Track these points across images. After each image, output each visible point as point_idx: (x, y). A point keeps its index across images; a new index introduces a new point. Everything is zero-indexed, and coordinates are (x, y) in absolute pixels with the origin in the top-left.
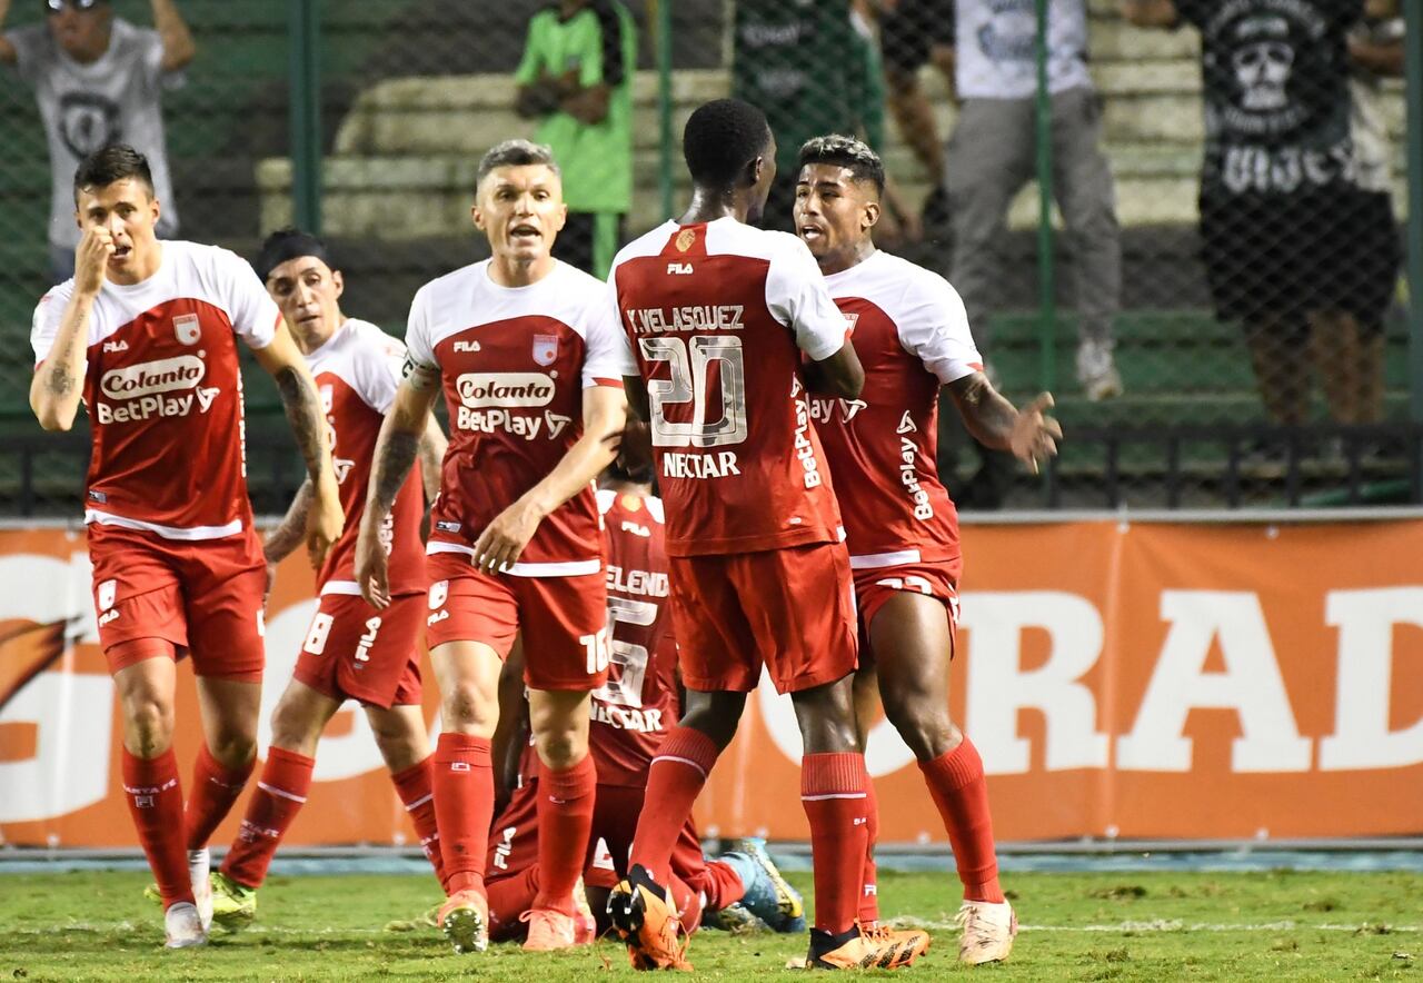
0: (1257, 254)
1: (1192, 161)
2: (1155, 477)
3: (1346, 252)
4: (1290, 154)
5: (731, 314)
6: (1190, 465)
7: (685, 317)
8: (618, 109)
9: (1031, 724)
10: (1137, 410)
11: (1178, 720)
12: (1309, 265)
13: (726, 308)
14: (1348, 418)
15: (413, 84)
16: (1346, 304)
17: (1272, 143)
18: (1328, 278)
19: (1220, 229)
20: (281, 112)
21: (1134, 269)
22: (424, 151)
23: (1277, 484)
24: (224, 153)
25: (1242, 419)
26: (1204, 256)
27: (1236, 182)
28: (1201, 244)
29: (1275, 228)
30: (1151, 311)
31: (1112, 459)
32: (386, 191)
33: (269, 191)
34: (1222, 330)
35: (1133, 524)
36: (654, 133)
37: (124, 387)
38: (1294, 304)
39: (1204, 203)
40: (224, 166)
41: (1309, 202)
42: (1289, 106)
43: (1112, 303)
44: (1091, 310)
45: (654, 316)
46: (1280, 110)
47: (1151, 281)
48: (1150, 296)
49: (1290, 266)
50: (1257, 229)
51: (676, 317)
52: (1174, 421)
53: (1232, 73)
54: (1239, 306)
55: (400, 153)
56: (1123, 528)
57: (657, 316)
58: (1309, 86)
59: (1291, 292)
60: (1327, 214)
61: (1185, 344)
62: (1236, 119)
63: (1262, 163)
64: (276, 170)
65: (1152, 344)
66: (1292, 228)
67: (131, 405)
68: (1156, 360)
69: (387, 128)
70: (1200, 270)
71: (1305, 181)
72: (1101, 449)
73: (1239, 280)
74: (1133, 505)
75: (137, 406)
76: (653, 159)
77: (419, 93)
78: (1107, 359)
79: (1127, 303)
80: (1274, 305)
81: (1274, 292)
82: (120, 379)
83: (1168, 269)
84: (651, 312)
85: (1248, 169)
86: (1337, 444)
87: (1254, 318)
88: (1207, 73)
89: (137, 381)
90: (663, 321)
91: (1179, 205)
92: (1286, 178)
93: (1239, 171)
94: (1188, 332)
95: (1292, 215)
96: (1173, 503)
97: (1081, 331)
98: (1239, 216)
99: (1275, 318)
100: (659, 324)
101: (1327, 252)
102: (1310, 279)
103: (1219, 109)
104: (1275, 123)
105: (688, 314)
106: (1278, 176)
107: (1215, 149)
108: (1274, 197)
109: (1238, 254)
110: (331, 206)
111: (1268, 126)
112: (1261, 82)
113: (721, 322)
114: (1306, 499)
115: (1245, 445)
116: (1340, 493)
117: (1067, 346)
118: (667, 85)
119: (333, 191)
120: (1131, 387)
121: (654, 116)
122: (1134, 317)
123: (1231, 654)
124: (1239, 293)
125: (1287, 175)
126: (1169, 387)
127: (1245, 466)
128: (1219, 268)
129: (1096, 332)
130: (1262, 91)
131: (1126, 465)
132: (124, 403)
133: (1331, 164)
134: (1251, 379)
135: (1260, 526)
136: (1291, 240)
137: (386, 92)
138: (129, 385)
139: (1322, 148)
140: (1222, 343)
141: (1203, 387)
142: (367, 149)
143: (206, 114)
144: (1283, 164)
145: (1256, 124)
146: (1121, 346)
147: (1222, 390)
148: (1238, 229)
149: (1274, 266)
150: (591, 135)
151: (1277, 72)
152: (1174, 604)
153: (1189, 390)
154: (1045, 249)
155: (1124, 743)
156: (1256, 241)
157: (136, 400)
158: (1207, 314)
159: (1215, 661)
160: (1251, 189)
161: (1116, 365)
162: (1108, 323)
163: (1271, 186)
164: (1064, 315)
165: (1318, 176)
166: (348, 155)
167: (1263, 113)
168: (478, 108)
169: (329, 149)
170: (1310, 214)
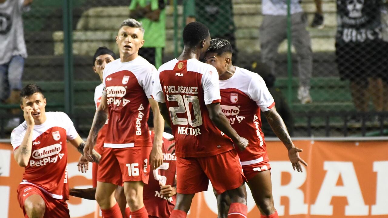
0: (353, 60)
1: (333, 33)
2: (322, 127)
3: (380, 60)
4: (363, 31)
5: (194, 90)
6: (333, 123)
7: (182, 89)
8: (162, 17)
9: (285, 201)
10: (317, 107)
11: (329, 200)
12: (368, 64)
13: (193, 88)
14: (380, 110)
15: (99, 9)
16: (380, 76)
17: (358, 28)
18: (374, 68)
19: (342, 53)
20: (60, 17)
21: (316, 64)
22: (104, 29)
23: (359, 129)
24: (43, 30)
25: (348, 110)
26: (337, 61)
27: (346, 39)
28: (336, 57)
29: (358, 53)
30: (321, 78)
31: (309, 122)
32: (92, 41)
33: (56, 41)
34: (342, 83)
35: (316, 141)
36: (172, 24)
37: (39, 155)
38: (364, 75)
39: (337, 45)
40: (43, 34)
41: (368, 45)
42: (362, 16)
43: (310, 75)
44: (303, 77)
45: (172, 88)
46: (360, 18)
47: (321, 69)
48: (321, 73)
49: (363, 64)
50: (353, 53)
51: (179, 89)
52: (327, 110)
53: (346, 6)
54: (347, 76)
55: (96, 29)
56: (313, 143)
57: (173, 88)
58: (368, 10)
59: (363, 72)
60: (374, 49)
61: (331, 87)
62: (346, 20)
63: (354, 33)
64: (59, 35)
65: (321, 87)
66: (363, 53)
67: (40, 160)
68: (322, 92)
69: (92, 22)
70: (336, 65)
71: (367, 39)
72: (306, 119)
73: (347, 68)
74: (315, 136)
75: (42, 161)
76: (172, 32)
77: (102, 12)
78: (308, 92)
79: (314, 75)
80: (358, 76)
81: (358, 72)
82: (38, 153)
83: (326, 65)
84: (171, 87)
85: (350, 35)
86: (377, 118)
87: (352, 80)
88: (338, 7)
89: (43, 153)
90: (175, 90)
91: (329, 46)
92: (361, 38)
93: (347, 35)
94: (332, 84)
95: (363, 49)
96: (327, 135)
97: (300, 83)
98: (347, 49)
99: (358, 79)
100: (173, 91)
101: (374, 60)
102: (369, 68)
103: (342, 17)
104: (358, 22)
105: (182, 88)
106: (359, 37)
107: (340, 29)
108: (358, 44)
109: (347, 60)
110: (75, 46)
111: (356, 22)
112: (355, 9)
113: (192, 92)
114: (367, 134)
115: (349, 118)
116: (377, 132)
117: (295, 88)
118: (176, 10)
119: (76, 41)
120: (315, 100)
121: (172, 19)
122: (316, 79)
123: (345, 180)
124: (347, 72)
125: (362, 37)
126: (327, 100)
127: (349, 124)
128: (341, 65)
129: (304, 84)
130: (355, 12)
131: (313, 124)
132: (38, 160)
133: (375, 34)
134: (351, 98)
135: (353, 142)
136: (363, 56)
137: (92, 11)
138: (40, 155)
139: (372, 29)
140: (342, 87)
141: (336, 100)
142: (86, 28)
143: (38, 18)
144: (361, 34)
145: (353, 22)
146: (312, 88)
147: (342, 101)
148: (347, 53)
149: (358, 64)
150: (154, 24)
151: (359, 6)
152: (328, 165)
153: (333, 101)
154: (289, 59)
155: (313, 207)
156: (353, 57)
157: (42, 159)
158: (338, 78)
159: (340, 182)
160: (351, 41)
161: (311, 94)
162: (308, 81)
163: (357, 40)
164: (295, 79)
165: (371, 37)
166: (81, 30)
167: (355, 18)
168: (120, 16)
169: (75, 29)
170: (369, 49)
